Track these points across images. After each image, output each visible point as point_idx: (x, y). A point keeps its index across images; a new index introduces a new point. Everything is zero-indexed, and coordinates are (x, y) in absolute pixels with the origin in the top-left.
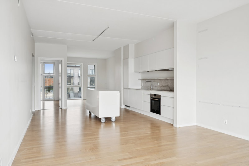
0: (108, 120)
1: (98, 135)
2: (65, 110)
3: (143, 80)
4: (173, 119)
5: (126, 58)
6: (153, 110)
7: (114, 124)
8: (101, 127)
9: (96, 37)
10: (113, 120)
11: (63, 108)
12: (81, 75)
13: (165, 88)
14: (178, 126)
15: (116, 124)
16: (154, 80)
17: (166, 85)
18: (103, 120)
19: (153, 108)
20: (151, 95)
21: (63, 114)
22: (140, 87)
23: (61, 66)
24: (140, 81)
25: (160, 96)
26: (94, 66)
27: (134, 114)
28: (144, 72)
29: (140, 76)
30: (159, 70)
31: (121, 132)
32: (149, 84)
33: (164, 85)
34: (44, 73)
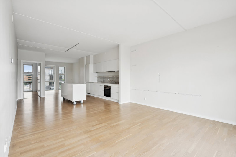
0: (78, 103)
1: (72, 113)
2: (44, 98)
3: (98, 77)
4: (118, 99)
5: (88, 64)
6: (105, 95)
7: (82, 105)
8: (73, 107)
9: (69, 49)
10: (82, 102)
11: (42, 96)
12: (54, 74)
13: (112, 82)
14: (121, 103)
15: (83, 105)
16: (106, 77)
17: (113, 80)
18: (75, 103)
19: (106, 94)
20: (105, 86)
21: (42, 101)
22: (96, 82)
23: (40, 67)
24: (97, 78)
25: (110, 86)
26: (63, 68)
27: (94, 98)
28: (99, 72)
29: (97, 75)
30: (109, 72)
31: (87, 109)
32: (102, 80)
33: (112, 80)
34: (24, 72)
